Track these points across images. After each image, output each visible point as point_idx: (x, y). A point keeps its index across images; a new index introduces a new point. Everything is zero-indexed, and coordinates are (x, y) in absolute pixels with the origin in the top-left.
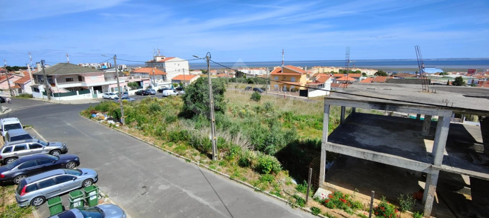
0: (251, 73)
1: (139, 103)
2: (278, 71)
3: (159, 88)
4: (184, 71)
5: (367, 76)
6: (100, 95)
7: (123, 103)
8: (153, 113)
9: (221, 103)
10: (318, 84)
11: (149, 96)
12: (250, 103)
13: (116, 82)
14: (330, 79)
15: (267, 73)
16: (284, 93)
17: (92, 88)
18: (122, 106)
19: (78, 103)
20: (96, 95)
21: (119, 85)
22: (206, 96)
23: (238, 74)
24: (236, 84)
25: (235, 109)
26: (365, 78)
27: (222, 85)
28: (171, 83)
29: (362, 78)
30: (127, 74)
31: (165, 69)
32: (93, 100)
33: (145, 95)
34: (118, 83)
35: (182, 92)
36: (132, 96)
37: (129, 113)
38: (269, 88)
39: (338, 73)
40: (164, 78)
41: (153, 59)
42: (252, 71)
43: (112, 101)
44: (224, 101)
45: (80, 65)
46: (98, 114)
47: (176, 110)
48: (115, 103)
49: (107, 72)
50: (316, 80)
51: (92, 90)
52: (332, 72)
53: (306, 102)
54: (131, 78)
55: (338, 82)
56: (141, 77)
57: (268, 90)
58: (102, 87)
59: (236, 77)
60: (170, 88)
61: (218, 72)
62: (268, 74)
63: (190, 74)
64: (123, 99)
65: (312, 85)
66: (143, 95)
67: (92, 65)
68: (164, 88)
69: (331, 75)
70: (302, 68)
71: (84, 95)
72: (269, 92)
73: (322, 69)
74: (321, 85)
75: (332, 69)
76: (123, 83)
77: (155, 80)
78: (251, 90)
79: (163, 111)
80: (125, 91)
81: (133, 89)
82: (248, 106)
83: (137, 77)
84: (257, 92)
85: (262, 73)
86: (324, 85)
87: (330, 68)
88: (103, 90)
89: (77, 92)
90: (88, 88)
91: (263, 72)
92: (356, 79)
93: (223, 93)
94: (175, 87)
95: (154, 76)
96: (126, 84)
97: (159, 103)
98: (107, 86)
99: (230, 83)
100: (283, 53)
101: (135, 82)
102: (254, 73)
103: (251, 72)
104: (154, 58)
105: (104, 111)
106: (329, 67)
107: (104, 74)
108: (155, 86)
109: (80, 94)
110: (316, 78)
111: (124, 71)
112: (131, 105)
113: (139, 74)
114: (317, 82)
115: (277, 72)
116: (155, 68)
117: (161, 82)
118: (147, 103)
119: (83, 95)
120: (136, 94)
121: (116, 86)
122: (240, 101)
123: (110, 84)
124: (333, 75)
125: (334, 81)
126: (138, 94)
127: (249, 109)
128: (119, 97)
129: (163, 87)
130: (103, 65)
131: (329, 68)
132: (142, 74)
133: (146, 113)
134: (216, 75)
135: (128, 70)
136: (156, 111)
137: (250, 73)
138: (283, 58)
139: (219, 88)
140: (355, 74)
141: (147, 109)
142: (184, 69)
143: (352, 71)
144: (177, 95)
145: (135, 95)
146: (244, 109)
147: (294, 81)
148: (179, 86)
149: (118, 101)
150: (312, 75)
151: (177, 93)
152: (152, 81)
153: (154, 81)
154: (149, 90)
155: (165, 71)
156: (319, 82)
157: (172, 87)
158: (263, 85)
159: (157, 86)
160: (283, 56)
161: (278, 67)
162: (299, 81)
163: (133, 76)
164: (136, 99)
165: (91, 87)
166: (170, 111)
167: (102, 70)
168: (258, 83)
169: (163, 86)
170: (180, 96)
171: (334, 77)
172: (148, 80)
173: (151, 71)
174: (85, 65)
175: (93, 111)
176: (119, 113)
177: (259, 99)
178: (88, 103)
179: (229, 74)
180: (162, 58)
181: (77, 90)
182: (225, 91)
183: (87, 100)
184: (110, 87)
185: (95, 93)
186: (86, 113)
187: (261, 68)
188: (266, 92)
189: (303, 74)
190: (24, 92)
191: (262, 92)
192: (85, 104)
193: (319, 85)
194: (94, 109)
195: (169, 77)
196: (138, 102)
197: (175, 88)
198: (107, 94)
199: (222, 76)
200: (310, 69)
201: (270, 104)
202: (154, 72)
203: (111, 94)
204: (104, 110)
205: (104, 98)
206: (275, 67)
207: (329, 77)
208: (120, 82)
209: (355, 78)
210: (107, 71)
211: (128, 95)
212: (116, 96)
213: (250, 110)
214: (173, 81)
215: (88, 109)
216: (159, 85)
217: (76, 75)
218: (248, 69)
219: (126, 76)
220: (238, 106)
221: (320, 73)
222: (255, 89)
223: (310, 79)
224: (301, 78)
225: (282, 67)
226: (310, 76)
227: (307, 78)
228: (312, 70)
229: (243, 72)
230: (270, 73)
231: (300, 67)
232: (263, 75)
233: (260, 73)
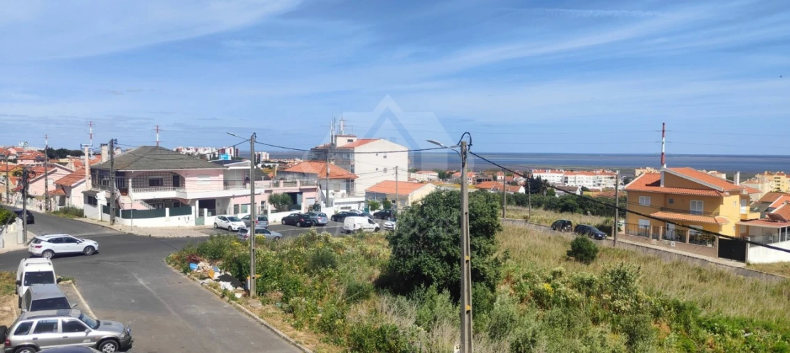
0: (570, 184)
1: (289, 244)
2: (650, 183)
3: (336, 210)
4: (397, 173)
6: (210, 221)
7: (259, 242)
8: (319, 272)
9: (487, 261)
10: (779, 225)
11: (313, 229)
12: (566, 267)
13: (248, 191)
15: (616, 185)
16: (669, 244)
17: (197, 202)
18: (253, 250)
19: (166, 235)
20: (201, 218)
21: (253, 200)
22: (448, 240)
23: (536, 186)
24: (527, 209)
25: (522, 281)
27: (493, 212)
28: (363, 199)
30: (270, 175)
31: (353, 166)
32: (195, 229)
33: (303, 225)
34: (253, 195)
35: (389, 223)
36: (275, 228)
37: (266, 268)
38: (623, 228)
40: (349, 182)
41: (327, 142)
42: (571, 178)
43: (231, 234)
44: (495, 255)
45: (177, 150)
46: (201, 264)
47: (372, 268)
48: (238, 241)
49: (230, 168)
50: (773, 212)
51: (195, 208)
53: (742, 277)
54: (277, 185)
56: (299, 184)
57: (618, 233)
58: (217, 202)
59: (527, 192)
60: (361, 212)
61: (480, 177)
62: (620, 187)
63: (410, 179)
64: (257, 231)
65: (759, 227)
66: (298, 224)
67: (201, 151)
68: (348, 211)
70: (724, 176)
71: (179, 219)
72: (622, 240)
76: (260, 194)
77: (330, 191)
78: (568, 231)
79: (341, 267)
80: (262, 212)
81: (279, 210)
82: (561, 273)
83: (292, 182)
84: (586, 236)
85: (599, 185)
88: (218, 208)
89: (167, 210)
90: (188, 203)
91: (603, 183)
93: (493, 233)
94: (373, 209)
95: (328, 181)
96: (265, 197)
97: (334, 248)
98: (226, 200)
99: (509, 207)
100: (663, 131)
101: (284, 193)
102: (578, 184)
103: (569, 180)
104: (332, 140)
105: (215, 258)
107: (225, 172)
108: (327, 206)
109: (171, 214)
110: (770, 206)
111: (262, 166)
112: (272, 249)
113: (295, 176)
114: (774, 218)
115: (647, 185)
116: (332, 163)
117: (342, 196)
118: (306, 246)
119: (177, 217)
120: (284, 222)
121: (248, 200)
122: (537, 259)
123: (234, 197)
126: (288, 221)
127: (563, 283)
128: (247, 226)
129: (346, 208)
130: (223, 151)
132: (301, 177)
133: (302, 269)
134: (474, 184)
135: (271, 165)
136: (326, 268)
137: (567, 182)
138: (664, 146)
139: (483, 219)
141: (306, 261)
142: (397, 167)
144: (377, 229)
145: (282, 224)
146: (548, 281)
147: (699, 213)
148: (382, 207)
149: (245, 237)
150: (756, 198)
151: (377, 225)
152: (322, 193)
153: (327, 194)
154: (313, 215)
155: (353, 171)
156: (785, 221)
157: (367, 210)
158: (604, 219)
159: (332, 205)
160: (664, 140)
161: (649, 169)
162: (718, 214)
163: (282, 179)
164: (284, 234)
165: (194, 201)
166: (357, 271)
167: (222, 163)
168: (589, 212)
169: (345, 206)
170: (383, 233)
172: (315, 190)
173: (323, 169)
174: (188, 151)
175: (193, 255)
176: (244, 265)
177: (593, 258)
178: (185, 235)
179: (509, 183)
180: (349, 141)
181: (166, 207)
182: (500, 230)
183: (183, 229)
184: (233, 202)
185: (201, 214)
186: (178, 258)
187: (598, 172)
188: (612, 238)
189: (727, 194)
190: (68, 204)
191: (600, 239)
192: (178, 238)
193: (783, 230)
194: (196, 251)
195: (361, 187)
196: (289, 241)
197: (372, 213)
198: (224, 219)
199: (491, 188)
200: (750, 178)
201: (627, 275)
202: (329, 172)
203: (232, 219)
204: (214, 256)
205: (218, 228)
206: (639, 169)
208: (257, 191)
210: (232, 167)
211: (268, 223)
212: (242, 224)
213: (565, 286)
214: (368, 194)
215: (184, 250)
216: (336, 204)
217: (169, 172)
218: (561, 172)
219: (267, 178)
220: (531, 271)
221: (783, 193)
222: (581, 229)
223: (752, 210)
224: (722, 204)
225: (662, 170)
226: (752, 202)
227: (742, 206)
228: (755, 183)
229: (546, 181)
230: (626, 187)
231: (713, 172)
232: (603, 191)
233: (596, 184)
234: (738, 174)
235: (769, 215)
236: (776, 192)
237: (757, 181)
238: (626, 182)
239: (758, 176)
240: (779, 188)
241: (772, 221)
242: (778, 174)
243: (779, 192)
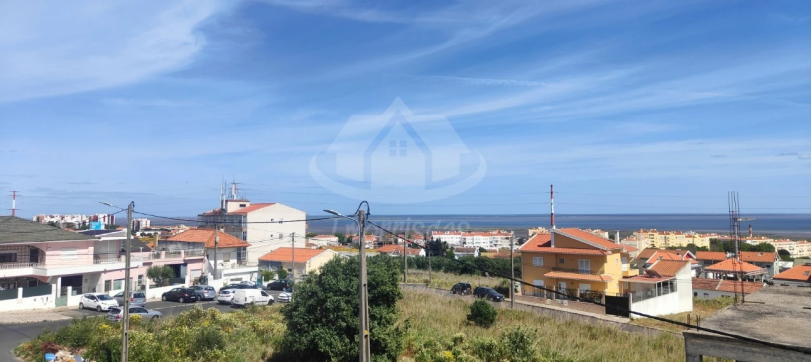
0: (468, 245)
1: (170, 324)
2: (541, 244)
3: (225, 282)
4: (293, 240)
5: (792, 260)
6: (74, 300)
7: (133, 323)
8: (204, 355)
9: (388, 330)
10: (655, 281)
11: (198, 305)
12: (466, 333)
13: (123, 265)
14: (689, 266)
15: (511, 245)
16: (562, 303)
17: (59, 280)
18: (126, 334)
19: (16, 321)
20: (64, 298)
21: (128, 274)
22: (347, 310)
23: (436, 248)
24: (428, 272)
25: (424, 350)
26: (790, 265)
27: (393, 280)
28: (256, 269)
29: (778, 264)
30: (149, 245)
31: (246, 232)
32: (54, 311)
33: (187, 301)
34: (128, 269)
35: (284, 295)
36: (154, 305)
37: (141, 353)
38: (519, 289)
39: (707, 250)
40: (240, 254)
41: (218, 207)
42: (469, 239)
43: (101, 315)
44: (396, 325)
45: (38, 218)
46: (60, 353)
47: (264, 346)
48: (108, 323)
49: (103, 239)
50: (649, 268)
51: (56, 287)
52: (691, 247)
53: (627, 332)
54: (157, 256)
55: (711, 275)
56: (183, 254)
57: (515, 294)
58: (84, 279)
59: (427, 254)
60: (254, 284)
61: (381, 240)
62: (515, 248)
63: (308, 245)
64: (132, 311)
65: (638, 283)
66: (181, 300)
67: (68, 219)
68: (238, 282)
69: (689, 256)
70: (606, 235)
71: (35, 300)
72: (519, 301)
73: (663, 236)
74: (665, 284)
75: (690, 236)
76: (137, 267)
77: (219, 262)
78: (467, 294)
79: (229, 348)
80: (138, 288)
81: (159, 285)
82: (461, 339)
83: (175, 253)
84: (485, 299)
85: (496, 245)
86: (671, 284)
87: (684, 235)
88: (85, 285)
89: (20, 290)
90: (48, 281)
91: (499, 243)
92: (763, 267)
93: (393, 301)
94: (267, 280)
95: (217, 250)
96: (144, 271)
97: (222, 325)
98: (96, 276)
99: (410, 271)
100: (552, 193)
101: (165, 265)
102: (476, 245)
103: (467, 241)
104: (222, 206)
105: (79, 346)
106: (680, 234)
107: (96, 244)
108: (215, 278)
109: (25, 295)
110: (647, 262)
111: (142, 235)
112: (149, 331)
113: (180, 246)
114: (651, 274)
115: (539, 246)
116: (222, 230)
117: (233, 267)
118: (189, 325)
119: (32, 298)
120: (165, 298)
121: (122, 275)
122: (438, 326)
123: (105, 272)
124: (694, 253)
125: (699, 274)
126: (169, 297)
127: (464, 349)
128: (120, 306)
129: (237, 280)
130: (96, 219)
131: (681, 236)
132: (186, 247)
133: (184, 352)
134: (375, 248)
135: (152, 233)
136: (212, 349)
137: (465, 243)
138: (553, 206)
139: (383, 288)
140: (759, 254)
141: (189, 342)
142: (293, 234)
143: (748, 244)
144: (271, 302)
145: (163, 300)
146: (449, 348)
147: (587, 272)
148: (277, 277)
149: (118, 317)
150: (634, 255)
151: (271, 297)
152: (209, 263)
153: (215, 265)
154: (199, 288)
155: (245, 238)
156: (660, 277)
157: (260, 281)
158: (502, 280)
159: (221, 277)
160: (553, 201)
161: (541, 229)
162: (603, 272)
163: (164, 249)
164: (164, 312)
165: (55, 278)
166: (248, 351)
167: (92, 233)
168: (487, 274)
169: (235, 277)
170: (277, 305)
171: (697, 260)
172: (201, 260)
173: (211, 238)
174: (52, 220)
175: (50, 343)
176: (114, 351)
177: (492, 321)
178: (41, 319)
179: (409, 246)
180: (241, 206)
181: (19, 286)
182: (401, 298)
183: (39, 312)
184: (104, 278)
185: (64, 293)
186: (31, 348)
187: (494, 233)
188: (509, 300)
189: (610, 252)
191: (499, 301)
192: (32, 323)
193: (659, 284)
194: (54, 338)
195: (254, 255)
196: (169, 320)
197: (265, 284)
198: (93, 298)
199: (392, 252)
200: (629, 237)
201: (525, 338)
202: (218, 240)
203: (102, 298)
204: (77, 343)
205: (84, 308)
206: (532, 229)
207: (686, 262)
208: (132, 264)
209: (759, 264)
210: (104, 238)
211: (145, 301)
212: (114, 303)
213: (466, 352)
214: (262, 263)
215: (39, 338)
216: (225, 275)
217: (25, 246)
218: (460, 234)
219: (147, 249)
220: (432, 338)
221: (657, 249)
222: (480, 292)
223: (632, 267)
224: (606, 262)
225: (552, 231)
226: (632, 258)
227: (623, 263)
228: (633, 240)
229: (445, 243)
230: (520, 247)
231: (598, 230)
232: (500, 251)
233: (492, 244)
234: (618, 233)
235: (646, 271)
236: (652, 248)
237: (635, 238)
238: (521, 242)
239: (635, 233)
240: (653, 245)
241: (649, 277)
242: (652, 232)
243: (653, 248)
